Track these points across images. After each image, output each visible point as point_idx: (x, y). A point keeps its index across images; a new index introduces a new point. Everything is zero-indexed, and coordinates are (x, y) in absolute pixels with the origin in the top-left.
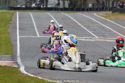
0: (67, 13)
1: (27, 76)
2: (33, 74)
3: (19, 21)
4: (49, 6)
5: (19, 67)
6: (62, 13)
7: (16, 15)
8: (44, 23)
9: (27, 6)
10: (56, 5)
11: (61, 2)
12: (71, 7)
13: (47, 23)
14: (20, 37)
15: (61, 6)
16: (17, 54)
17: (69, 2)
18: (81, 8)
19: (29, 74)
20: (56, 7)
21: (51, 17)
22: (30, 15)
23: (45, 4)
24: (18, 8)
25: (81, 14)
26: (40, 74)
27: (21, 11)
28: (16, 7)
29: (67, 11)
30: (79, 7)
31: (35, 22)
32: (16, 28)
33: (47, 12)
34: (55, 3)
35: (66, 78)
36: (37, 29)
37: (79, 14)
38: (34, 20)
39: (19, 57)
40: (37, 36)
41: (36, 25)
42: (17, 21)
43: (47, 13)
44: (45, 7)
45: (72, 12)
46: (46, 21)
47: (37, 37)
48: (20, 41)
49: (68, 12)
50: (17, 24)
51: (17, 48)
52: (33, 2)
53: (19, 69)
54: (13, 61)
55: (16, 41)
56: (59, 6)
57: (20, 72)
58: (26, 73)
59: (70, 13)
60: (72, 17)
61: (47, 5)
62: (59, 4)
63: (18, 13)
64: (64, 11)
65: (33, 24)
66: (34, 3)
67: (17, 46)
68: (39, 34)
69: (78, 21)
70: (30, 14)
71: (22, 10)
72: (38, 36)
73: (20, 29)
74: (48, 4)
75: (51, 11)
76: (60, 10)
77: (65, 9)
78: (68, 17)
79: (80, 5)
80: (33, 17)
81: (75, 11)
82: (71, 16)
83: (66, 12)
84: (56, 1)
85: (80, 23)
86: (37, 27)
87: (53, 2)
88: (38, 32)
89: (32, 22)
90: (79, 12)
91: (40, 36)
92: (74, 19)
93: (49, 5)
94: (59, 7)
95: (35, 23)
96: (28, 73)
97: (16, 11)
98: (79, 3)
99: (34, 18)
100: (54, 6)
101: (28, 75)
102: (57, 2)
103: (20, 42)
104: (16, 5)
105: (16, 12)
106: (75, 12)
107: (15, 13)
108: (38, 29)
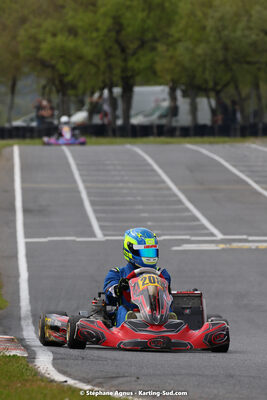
0: (208, 146)
1: (63, 389)
2: (88, 382)
3: (23, 180)
4: (135, 121)
5: (32, 357)
6: (190, 146)
7: (11, 159)
8: (121, 185)
9: (52, 123)
10: (161, 117)
11: (183, 104)
12: (220, 122)
13: (131, 185)
14: (27, 243)
15: (184, 119)
16: (19, 308)
17: (213, 103)
18: (260, 126)
19: (71, 382)
20: (164, 121)
21: (145, 160)
22: (66, 158)
23: (119, 112)
24: (17, 129)
25: (261, 148)
26: (115, 382)
27: (28, 141)
28: (7, 125)
29: (206, 139)
30: (252, 120)
31: (84, 181)
32: (13, 209)
33: (130, 143)
34: (158, 107)
35: (215, 391)
36: (95, 211)
37: (254, 146)
38: (81, 175)
39: (26, 318)
40: (94, 235)
41: (89, 194)
42: (12, 180)
43: (128, 146)
44: (119, 122)
45: (224, 142)
46: (126, 178)
47: (93, 239)
48: (28, 256)
49: (212, 139)
50: (12, 191)
51: (17, 285)
52: (73, 107)
53: (30, 365)
54: (5, 333)
55: (15, 256)
56: (174, 119)
57: (36, 373)
58: (59, 378)
59: (217, 143)
60: (227, 161)
61: (127, 116)
62: (174, 111)
63: (16, 150)
64: (198, 139)
65: (79, 192)
66: (79, 109)
67: (17, 276)
68: (102, 228)
69: (251, 173)
70: (63, 151)
71: (32, 137)
72: (100, 235)
73: (26, 211)
74: (133, 112)
75: (145, 140)
76: (178, 133)
77: (197, 131)
78: (212, 159)
79: (256, 114)
80: (78, 165)
81: (235, 136)
82: (221, 157)
83: (203, 143)
84: (164, 100)
85: (256, 182)
86: (93, 203)
87: (153, 105)
88: (98, 219)
89: (75, 182)
90: (252, 139)
91: (105, 235)
92: (235, 166)
93: (137, 114)
94: (174, 124)
95: (87, 188)
96: (69, 376)
97: (10, 142)
98: (251, 106)
99: (79, 170)
100: (154, 119)
101: (70, 387)
102: (166, 104)
103: (28, 262)
104: (9, 121)
105: (12, 146)
106: (239, 139)
107: (6, 151)
108: (97, 208)
